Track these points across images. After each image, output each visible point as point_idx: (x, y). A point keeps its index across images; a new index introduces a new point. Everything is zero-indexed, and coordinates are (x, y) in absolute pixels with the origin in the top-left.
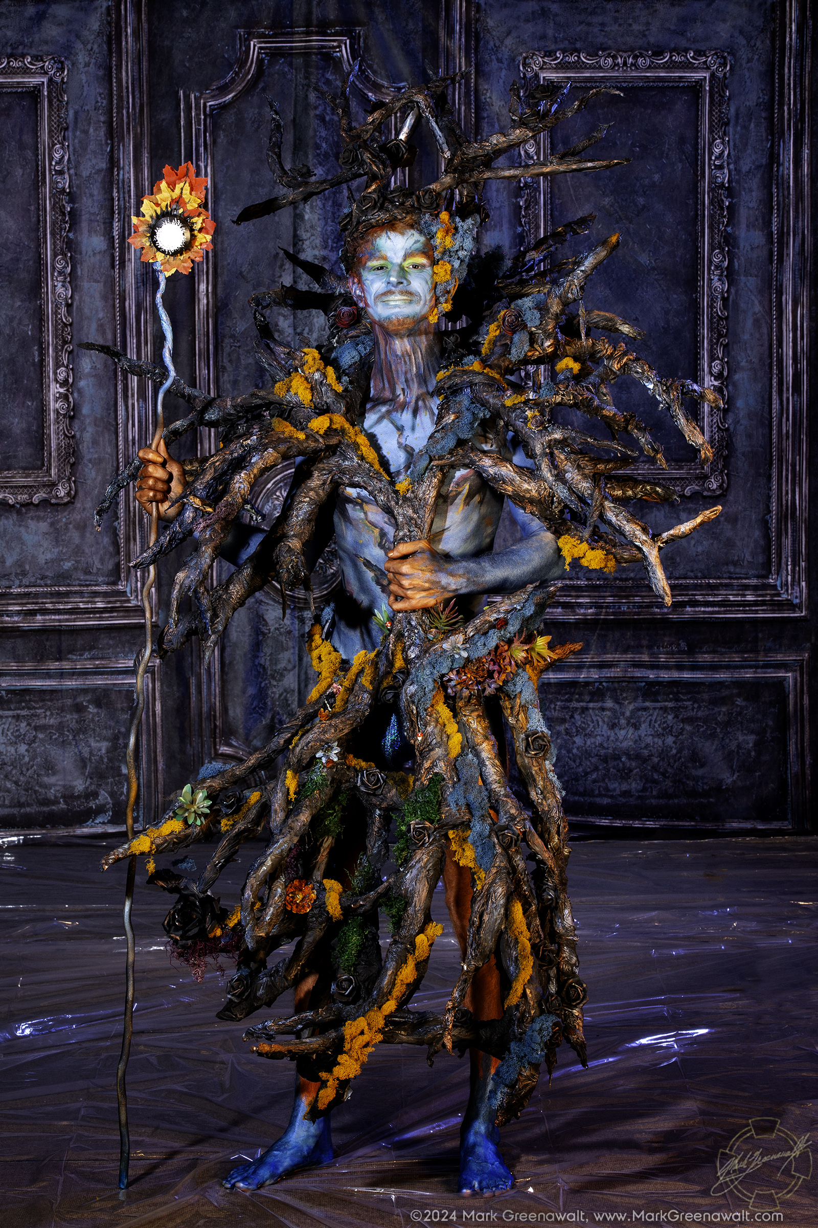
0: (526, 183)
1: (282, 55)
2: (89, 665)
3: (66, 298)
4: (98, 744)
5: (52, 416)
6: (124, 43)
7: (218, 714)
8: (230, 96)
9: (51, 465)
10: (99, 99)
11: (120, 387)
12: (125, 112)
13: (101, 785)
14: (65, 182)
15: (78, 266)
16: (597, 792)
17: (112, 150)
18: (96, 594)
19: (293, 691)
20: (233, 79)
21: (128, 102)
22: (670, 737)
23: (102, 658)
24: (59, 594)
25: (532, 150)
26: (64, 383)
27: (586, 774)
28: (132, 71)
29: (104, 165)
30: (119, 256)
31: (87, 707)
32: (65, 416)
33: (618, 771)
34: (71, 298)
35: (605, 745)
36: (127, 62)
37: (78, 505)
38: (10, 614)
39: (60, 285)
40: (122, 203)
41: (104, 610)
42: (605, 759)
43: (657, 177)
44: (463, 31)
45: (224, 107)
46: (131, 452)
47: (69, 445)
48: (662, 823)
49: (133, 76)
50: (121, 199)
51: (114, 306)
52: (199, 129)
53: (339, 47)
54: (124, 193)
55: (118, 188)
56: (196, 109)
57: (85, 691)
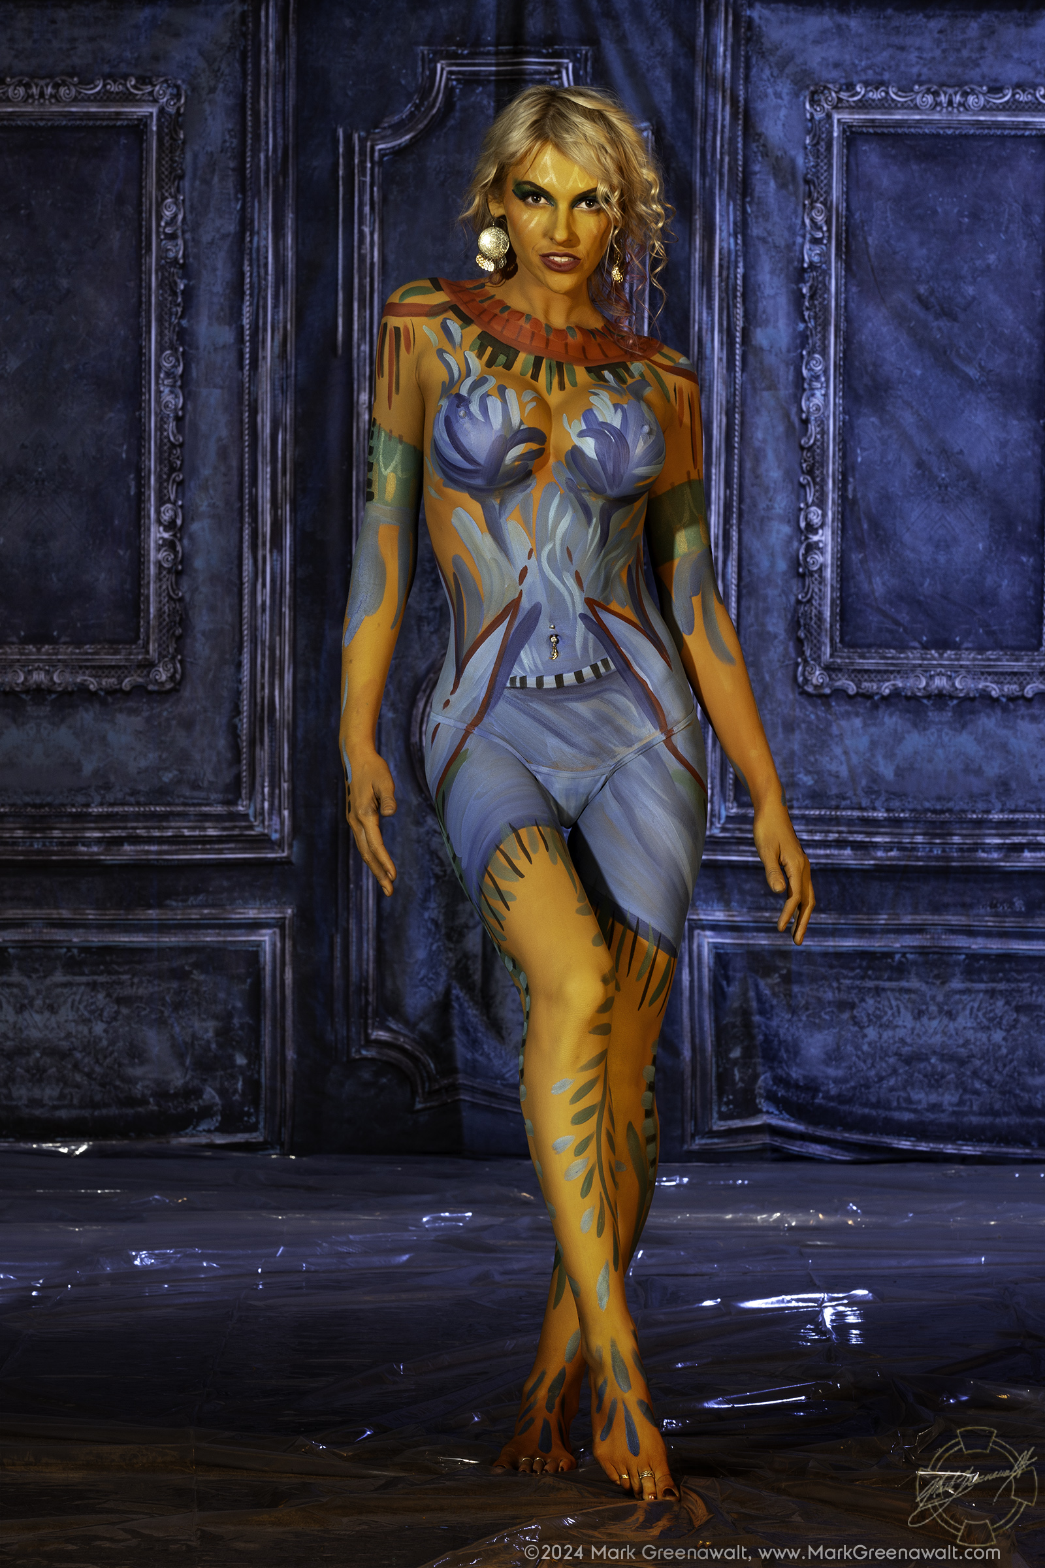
0: (811, 263)
1: (479, 82)
2: (194, 915)
3: (176, 410)
4: (204, 1024)
5: (153, 570)
6: (263, 62)
7: (371, 986)
8: (408, 137)
9: (148, 638)
10: (227, 137)
11: (247, 533)
12: (262, 156)
13: (205, 1080)
14: (177, 250)
15: (193, 365)
16: (895, 1104)
17: (243, 208)
18: (206, 817)
19: (476, 956)
20: (412, 113)
21: (267, 143)
22: (998, 1030)
23: (213, 906)
24: (154, 816)
25: (820, 219)
26: (170, 526)
27: (881, 1079)
28: (274, 101)
29: (232, 228)
30: (251, 353)
31: (191, 972)
32: (169, 570)
33: (925, 1076)
34: (183, 408)
35: (909, 1040)
36: (267, 88)
37: (186, 693)
38: (87, 842)
39: (167, 390)
40: (255, 279)
41: (219, 840)
42: (908, 1060)
43: (992, 258)
44: (729, 53)
45: (398, 152)
46: (259, 621)
47: (174, 612)
48: (985, 1149)
49: (274, 107)
50: (255, 274)
51: (241, 421)
52: (364, 182)
53: (559, 72)
54: (259, 266)
55: (251, 260)
56: (360, 154)
57: (187, 950)
